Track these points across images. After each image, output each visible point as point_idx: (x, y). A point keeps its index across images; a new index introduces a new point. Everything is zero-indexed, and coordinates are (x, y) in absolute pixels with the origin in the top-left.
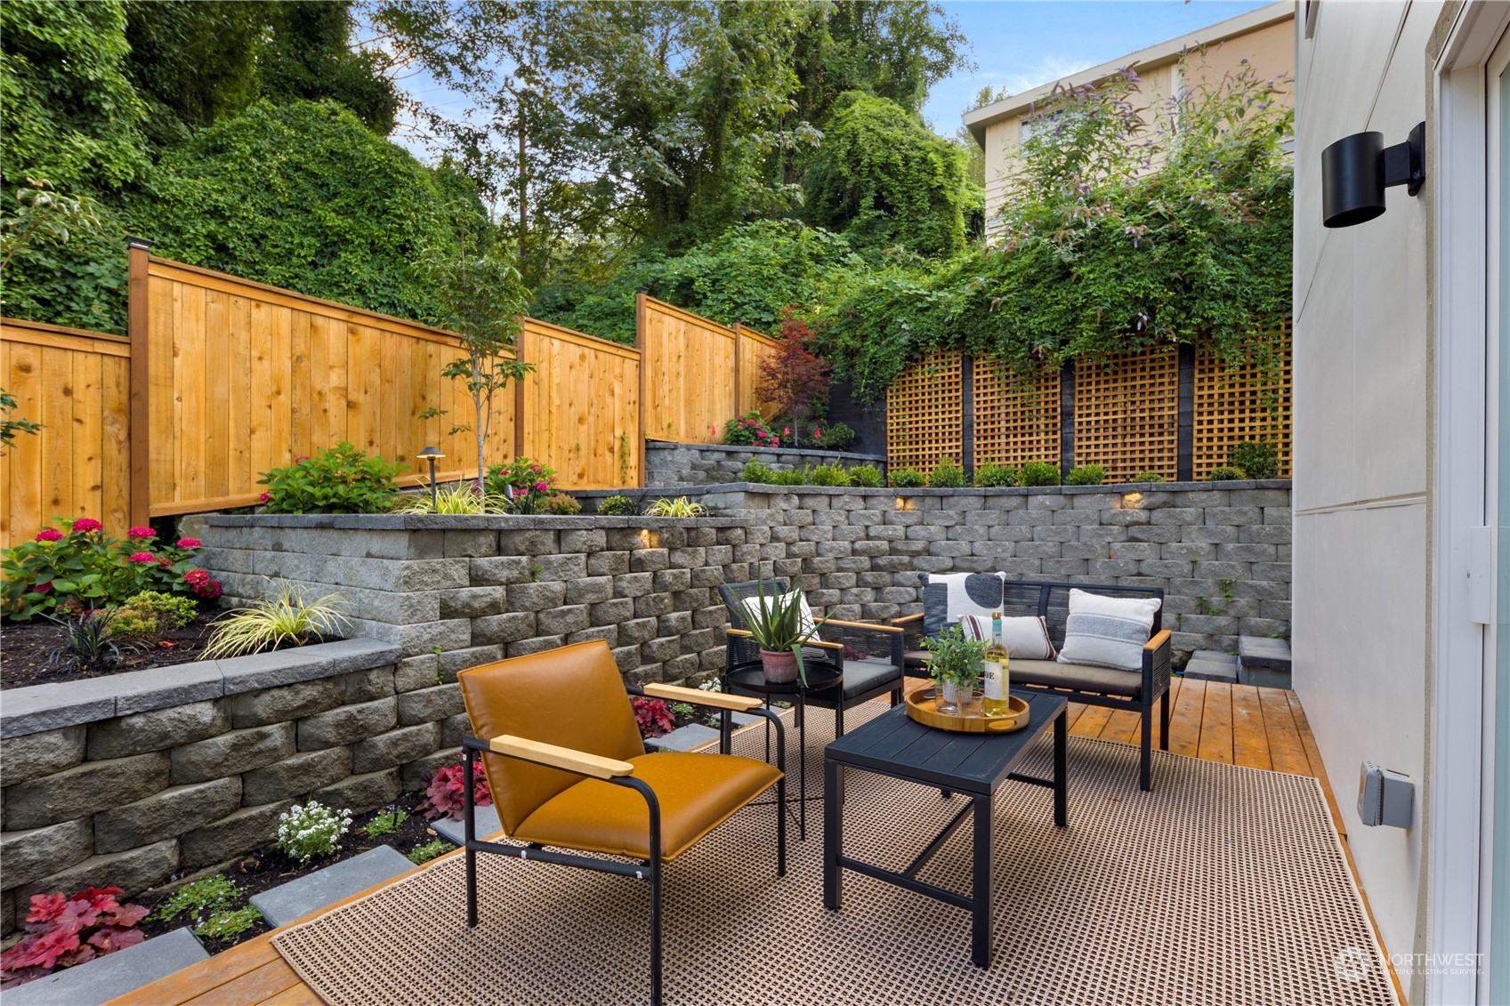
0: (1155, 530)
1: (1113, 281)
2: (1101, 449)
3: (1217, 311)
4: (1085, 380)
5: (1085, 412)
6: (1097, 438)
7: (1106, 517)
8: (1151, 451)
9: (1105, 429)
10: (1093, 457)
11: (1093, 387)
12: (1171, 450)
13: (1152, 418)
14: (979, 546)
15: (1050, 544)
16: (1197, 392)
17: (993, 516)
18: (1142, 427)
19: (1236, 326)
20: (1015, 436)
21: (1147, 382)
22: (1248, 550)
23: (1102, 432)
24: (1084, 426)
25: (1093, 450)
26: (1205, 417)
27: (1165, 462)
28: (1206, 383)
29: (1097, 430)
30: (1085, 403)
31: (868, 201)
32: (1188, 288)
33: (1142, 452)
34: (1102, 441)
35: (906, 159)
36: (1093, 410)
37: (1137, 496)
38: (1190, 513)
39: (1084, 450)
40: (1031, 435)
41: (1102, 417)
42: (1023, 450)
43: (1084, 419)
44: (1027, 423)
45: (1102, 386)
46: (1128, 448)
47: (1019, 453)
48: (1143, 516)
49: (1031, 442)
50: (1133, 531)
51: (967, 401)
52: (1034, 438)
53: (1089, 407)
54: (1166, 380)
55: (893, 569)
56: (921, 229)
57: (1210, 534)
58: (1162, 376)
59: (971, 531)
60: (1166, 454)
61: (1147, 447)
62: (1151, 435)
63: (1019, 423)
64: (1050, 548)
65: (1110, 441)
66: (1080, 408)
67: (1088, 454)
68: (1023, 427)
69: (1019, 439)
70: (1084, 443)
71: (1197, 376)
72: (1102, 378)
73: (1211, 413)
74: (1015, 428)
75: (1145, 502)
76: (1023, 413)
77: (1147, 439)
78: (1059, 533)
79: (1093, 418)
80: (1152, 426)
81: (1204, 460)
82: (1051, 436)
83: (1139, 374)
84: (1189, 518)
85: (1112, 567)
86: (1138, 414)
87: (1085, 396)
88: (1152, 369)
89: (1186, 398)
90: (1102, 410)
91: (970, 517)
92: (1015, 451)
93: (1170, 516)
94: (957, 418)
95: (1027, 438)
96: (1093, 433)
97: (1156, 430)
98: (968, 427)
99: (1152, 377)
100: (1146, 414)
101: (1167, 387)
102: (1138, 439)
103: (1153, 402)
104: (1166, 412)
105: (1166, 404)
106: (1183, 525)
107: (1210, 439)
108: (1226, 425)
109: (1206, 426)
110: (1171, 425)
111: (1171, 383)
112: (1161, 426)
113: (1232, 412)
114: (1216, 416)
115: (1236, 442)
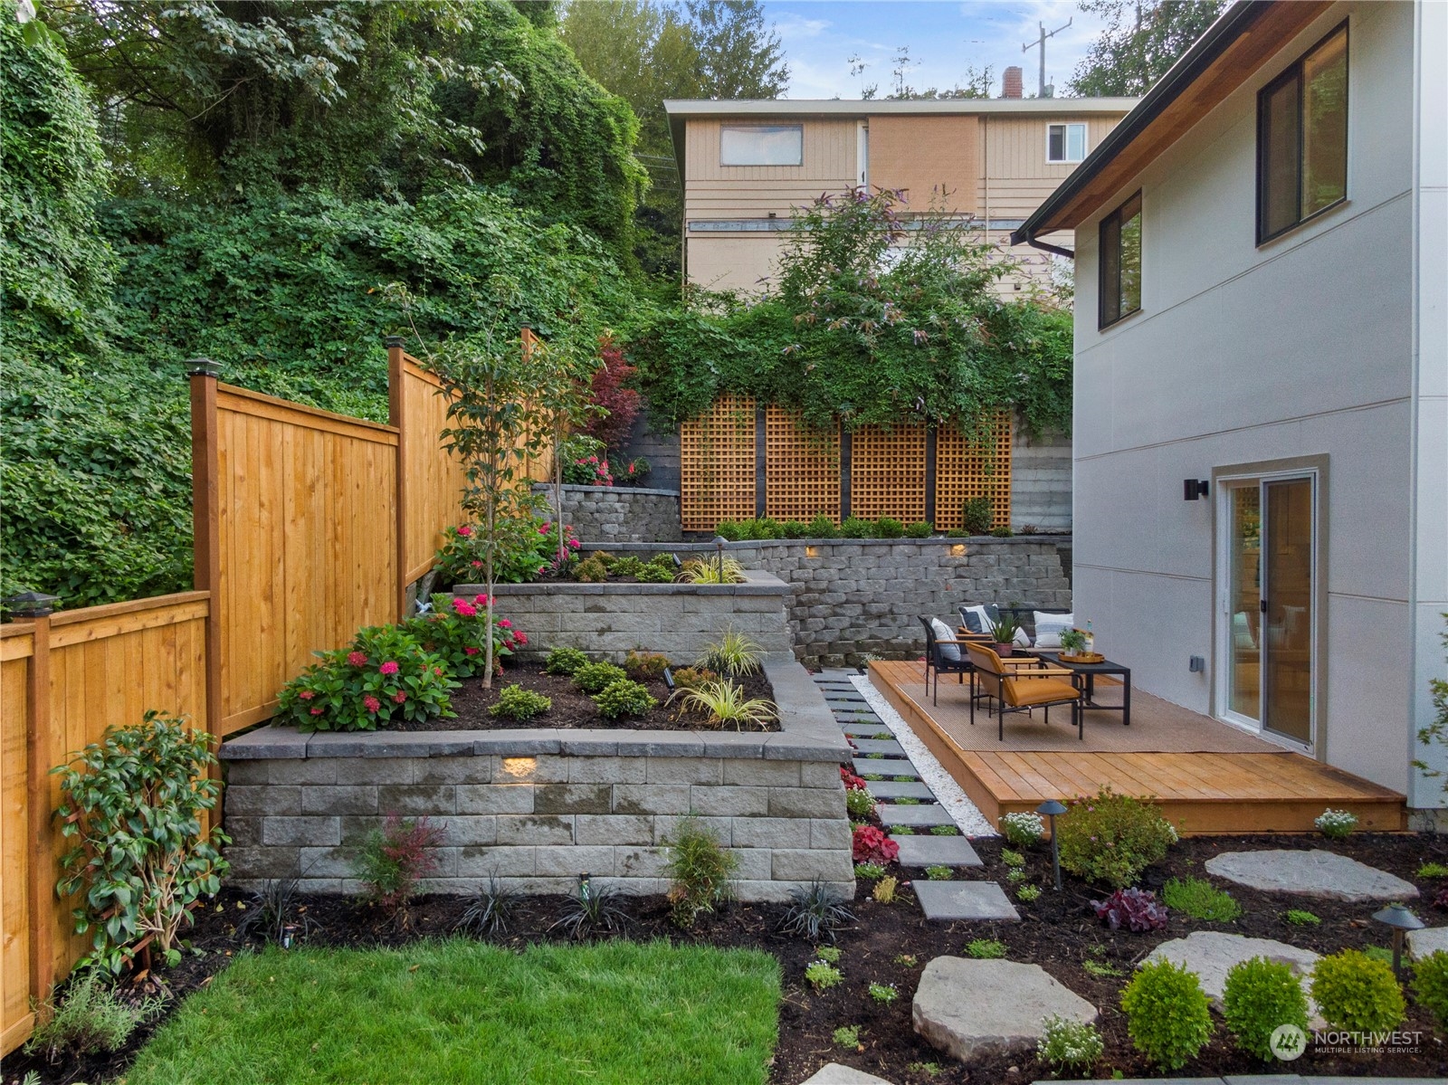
0: (973, 570)
1: (902, 370)
2: (872, 496)
3: (963, 400)
4: (859, 437)
5: (859, 463)
6: (869, 486)
7: (943, 561)
8: (907, 499)
9: (875, 479)
10: (865, 502)
11: (865, 443)
12: (921, 499)
13: (908, 472)
14: (863, 583)
15: (909, 581)
16: (939, 456)
17: (871, 561)
18: (901, 479)
19: (974, 413)
20: (803, 479)
21: (905, 443)
22: (1024, 582)
23: (872, 482)
24: (859, 476)
25: (865, 496)
26: (944, 475)
27: (917, 509)
28: (944, 449)
29: (869, 479)
30: (859, 456)
31: (533, 153)
32: (948, 381)
34: (872, 489)
35: (581, 115)
36: (866, 463)
37: (962, 547)
38: (992, 559)
39: (859, 496)
40: (816, 480)
41: (872, 469)
42: (810, 493)
43: (859, 470)
44: (813, 469)
45: (873, 443)
46: (891, 496)
47: (806, 496)
48: (965, 560)
49: (816, 486)
50: (960, 571)
51: (761, 445)
52: (819, 483)
53: (862, 460)
54: (918, 443)
55: (810, 604)
56: (595, 201)
57: (1003, 572)
58: (915, 440)
59: (856, 572)
60: (918, 502)
61: (905, 496)
62: (908, 486)
63: (807, 469)
64: (910, 584)
65: (878, 489)
66: (856, 460)
67: (862, 499)
68: (810, 472)
69: (807, 483)
70: (859, 490)
71: (939, 443)
72: (873, 436)
73: (947, 472)
74: (803, 473)
75: (966, 551)
76: (810, 460)
77: (904, 489)
79: (866, 469)
80: (908, 479)
81: (943, 509)
82: (833, 482)
83: (899, 436)
84: (992, 562)
85: (949, 596)
86: (898, 469)
87: (859, 450)
88: (909, 433)
89: (932, 460)
90: (872, 463)
91: (856, 561)
92: (803, 493)
93: (981, 561)
94: (751, 459)
95: (813, 483)
96: (865, 482)
97: (911, 482)
98: (762, 469)
99: (909, 440)
100: (904, 469)
101: (918, 449)
102: (898, 489)
103: (908, 459)
104: (918, 469)
105: (918, 463)
106: (988, 566)
107: (947, 493)
108: (957, 482)
109: (944, 482)
110: (921, 479)
111: (922, 446)
112: (914, 479)
113: (960, 473)
114: (950, 475)
115: (963, 496)
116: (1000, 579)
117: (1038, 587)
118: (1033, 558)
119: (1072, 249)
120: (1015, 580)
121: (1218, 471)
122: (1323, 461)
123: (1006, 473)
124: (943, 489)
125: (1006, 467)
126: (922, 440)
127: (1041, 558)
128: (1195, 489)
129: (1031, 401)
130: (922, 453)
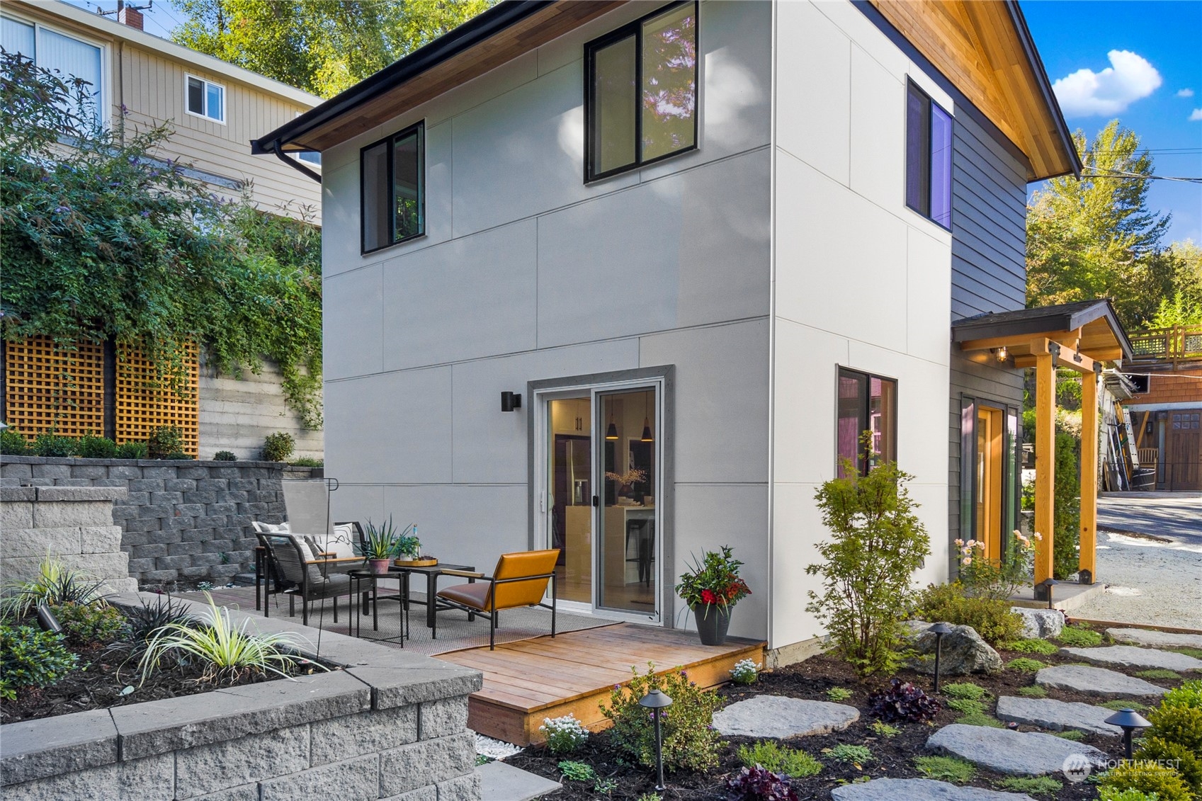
2: (35, 417)
8: (82, 424)
9: (39, 398)
11: (25, 355)
12: (98, 425)
13: (82, 393)
15: (133, 507)
16: (118, 378)
18: (73, 401)
21: (77, 360)
23: (35, 400)
24: (17, 392)
26: (125, 400)
28: (125, 372)
30: (17, 370)
33: (74, 423)
34: (35, 409)
36: (25, 378)
41: (35, 386)
43: (17, 385)
45: (35, 356)
46: (60, 419)
53: (21, 375)
54: (94, 361)
58: (90, 357)
61: (77, 419)
62: (82, 409)
66: (13, 374)
72: (34, 349)
73: (129, 397)
77: (78, 412)
78: (138, 498)
79: (26, 386)
80: (82, 401)
85: (180, 523)
86: (70, 389)
87: (17, 362)
88: (82, 349)
89: (111, 384)
96: (26, 400)
97: (86, 405)
101: (94, 369)
102: (69, 411)
103: (82, 379)
104: (94, 390)
105: (94, 383)
106: (219, 491)
107: (129, 419)
108: (140, 408)
109: (125, 407)
110: (98, 402)
111: (98, 366)
112: (90, 402)
113: (144, 398)
114: (133, 400)
115: (148, 423)
116: (232, 503)
117: (269, 511)
118: (263, 482)
119: (320, 173)
120: (247, 505)
121: (533, 385)
122: (668, 372)
123: (194, 403)
124: (125, 414)
125: (194, 396)
126: (99, 358)
127: (270, 482)
128: (510, 402)
129: (221, 334)
130: (98, 373)
